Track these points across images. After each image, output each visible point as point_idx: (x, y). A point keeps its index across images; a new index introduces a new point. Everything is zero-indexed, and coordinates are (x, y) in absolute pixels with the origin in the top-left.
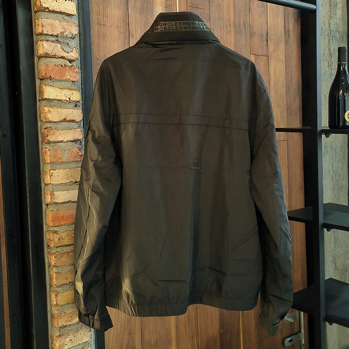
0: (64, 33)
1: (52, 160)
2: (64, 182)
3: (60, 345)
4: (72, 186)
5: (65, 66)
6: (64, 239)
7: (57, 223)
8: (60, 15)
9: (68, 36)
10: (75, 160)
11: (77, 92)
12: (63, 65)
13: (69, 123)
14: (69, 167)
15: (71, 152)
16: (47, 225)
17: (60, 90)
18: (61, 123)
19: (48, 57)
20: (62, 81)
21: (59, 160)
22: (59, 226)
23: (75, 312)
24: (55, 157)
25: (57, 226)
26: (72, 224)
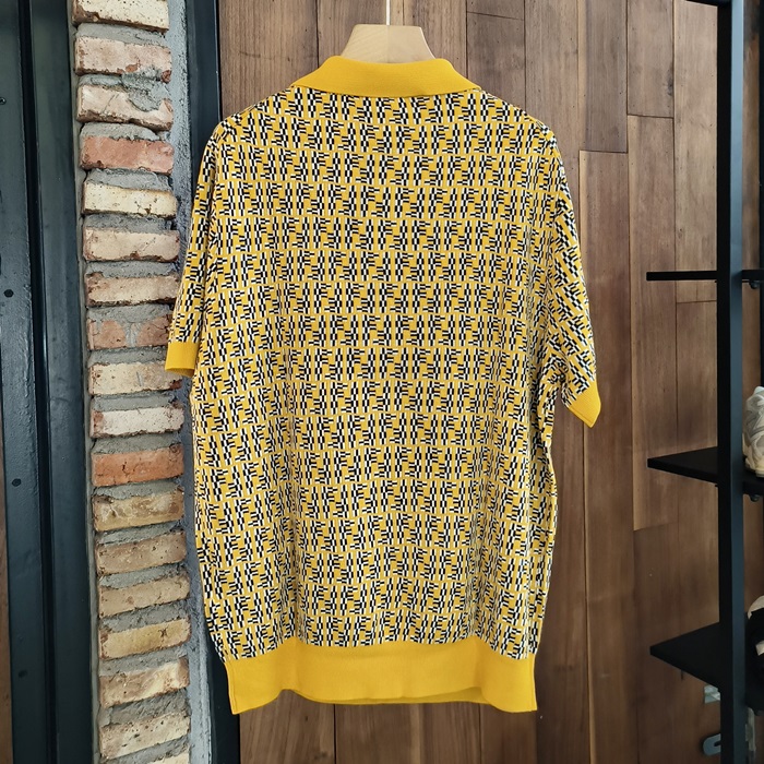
0: (135, 67)
1: (97, 344)
2: (128, 391)
3: (108, 747)
4: (150, 400)
5: (137, 138)
6: (124, 515)
7: (109, 481)
8: (129, 29)
9: (147, 74)
10: (157, 343)
11: (168, 195)
12: (132, 138)
13: (145, 264)
14: (144, 358)
15: (148, 325)
16: (92, 484)
17: (123, 192)
18: (127, 263)
19: (99, 122)
20: (132, 171)
21: (118, 344)
22: (115, 486)
23: (150, 673)
24: (106, 337)
25: (110, 487)
26: (147, 482)
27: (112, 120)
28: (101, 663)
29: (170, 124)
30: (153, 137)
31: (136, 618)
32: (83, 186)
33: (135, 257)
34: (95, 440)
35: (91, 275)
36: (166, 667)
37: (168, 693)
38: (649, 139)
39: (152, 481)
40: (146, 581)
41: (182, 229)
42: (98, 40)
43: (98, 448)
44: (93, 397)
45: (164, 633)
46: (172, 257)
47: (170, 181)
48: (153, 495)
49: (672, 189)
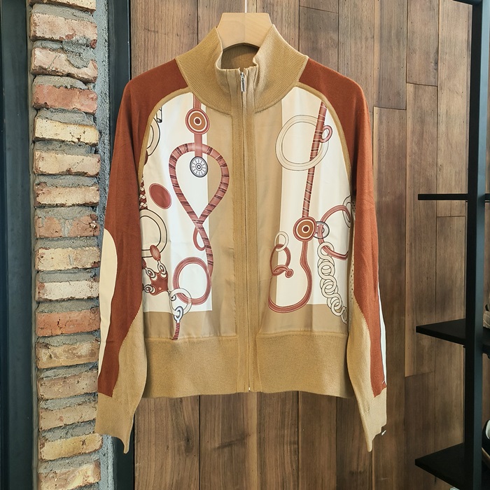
0: (72, 36)
1: (42, 234)
2: (63, 269)
4: (77, 275)
5: (72, 87)
6: (58, 357)
7: (48, 333)
8: (69, 9)
9: (80, 42)
10: (84, 234)
11: (93, 129)
12: (69, 87)
15: (77, 222)
16: (36, 334)
17: (62, 126)
18: (64, 177)
19: (46, 75)
20: (68, 111)
21: (57, 235)
22: (52, 336)
23: (73, 471)
24: (48, 229)
25: (49, 337)
26: (74, 334)
27: (55, 73)
28: (39, 463)
29: (95, 78)
30: (83, 87)
31: (65, 431)
32: (34, 120)
33: (69, 172)
34: (39, 303)
35: (39, 184)
36: (85, 467)
37: (85, 486)
38: (421, 100)
39: (77, 334)
40: (72, 406)
41: (102, 154)
42: (47, 15)
43: (40, 310)
44: (38, 272)
45: (84, 443)
46: (95, 173)
47: (95, 119)
48: (78, 344)
49: (436, 137)
